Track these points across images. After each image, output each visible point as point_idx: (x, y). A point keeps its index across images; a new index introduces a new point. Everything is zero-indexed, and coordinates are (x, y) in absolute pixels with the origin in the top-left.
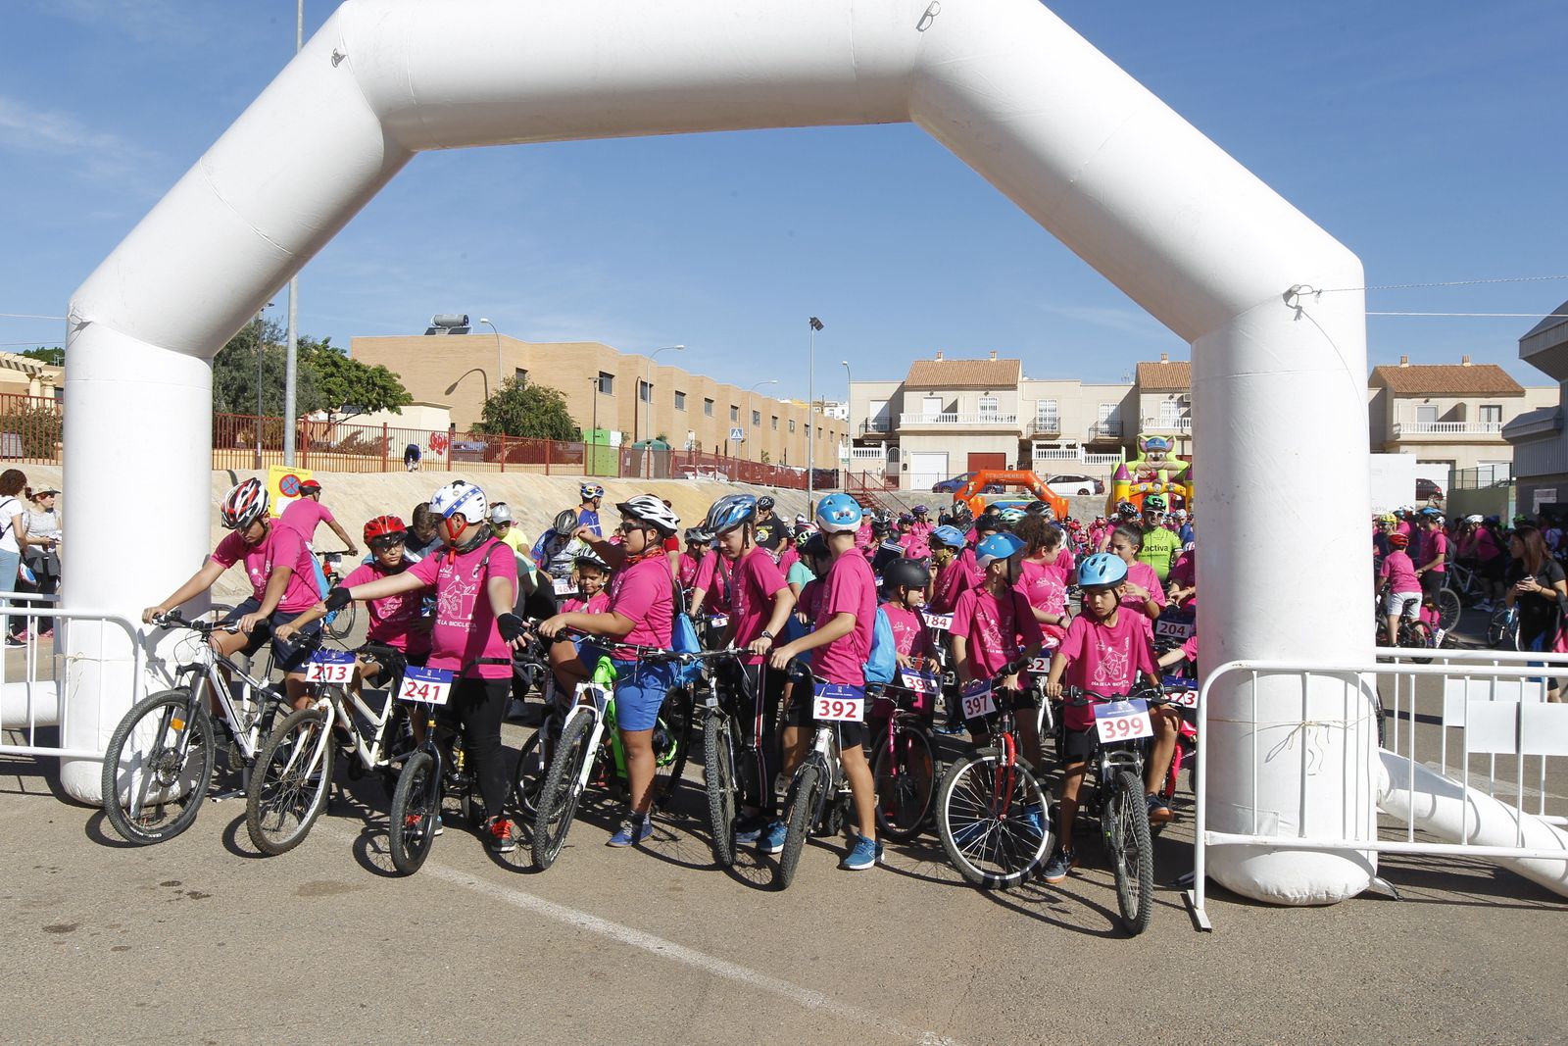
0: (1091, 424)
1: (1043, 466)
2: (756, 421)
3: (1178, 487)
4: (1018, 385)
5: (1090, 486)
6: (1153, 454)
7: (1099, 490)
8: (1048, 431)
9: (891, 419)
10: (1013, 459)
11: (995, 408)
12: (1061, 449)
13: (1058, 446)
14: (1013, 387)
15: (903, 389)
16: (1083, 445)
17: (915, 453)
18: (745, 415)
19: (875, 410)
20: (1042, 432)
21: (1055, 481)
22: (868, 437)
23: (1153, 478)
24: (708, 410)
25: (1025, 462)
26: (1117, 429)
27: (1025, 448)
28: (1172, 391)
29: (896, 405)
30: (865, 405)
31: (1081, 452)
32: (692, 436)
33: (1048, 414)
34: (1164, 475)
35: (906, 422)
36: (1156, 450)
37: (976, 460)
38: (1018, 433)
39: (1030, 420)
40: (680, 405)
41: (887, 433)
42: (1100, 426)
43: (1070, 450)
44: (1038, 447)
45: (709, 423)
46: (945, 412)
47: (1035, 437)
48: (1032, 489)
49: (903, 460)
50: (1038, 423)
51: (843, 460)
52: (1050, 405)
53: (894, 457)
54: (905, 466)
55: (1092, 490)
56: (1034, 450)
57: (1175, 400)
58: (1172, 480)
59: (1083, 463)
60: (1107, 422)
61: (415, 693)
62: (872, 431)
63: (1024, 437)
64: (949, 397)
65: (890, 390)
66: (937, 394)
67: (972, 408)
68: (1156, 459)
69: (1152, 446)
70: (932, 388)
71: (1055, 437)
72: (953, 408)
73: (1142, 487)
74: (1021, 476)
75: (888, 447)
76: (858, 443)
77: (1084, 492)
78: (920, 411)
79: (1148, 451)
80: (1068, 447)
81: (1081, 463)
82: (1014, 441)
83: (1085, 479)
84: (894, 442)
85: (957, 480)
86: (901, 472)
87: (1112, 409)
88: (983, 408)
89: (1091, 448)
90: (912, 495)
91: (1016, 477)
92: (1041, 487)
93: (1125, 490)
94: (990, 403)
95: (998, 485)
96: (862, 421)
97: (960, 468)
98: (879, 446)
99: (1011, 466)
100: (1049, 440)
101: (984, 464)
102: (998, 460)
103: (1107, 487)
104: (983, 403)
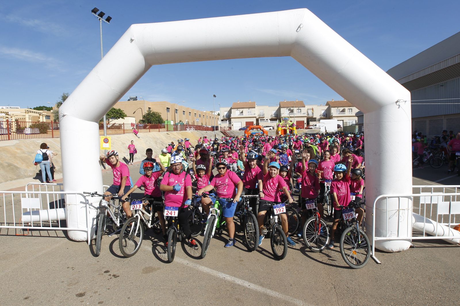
0: (270, 115)
1: (261, 124)
2: (200, 116)
3: (291, 128)
5: (271, 128)
6: (285, 121)
7: (273, 129)
8: (262, 117)
9: (229, 115)
10: (255, 123)
11: (251, 112)
12: (265, 120)
13: (264, 120)
14: (254, 108)
15: (231, 109)
16: (270, 119)
17: (235, 122)
18: (198, 115)
19: (226, 113)
20: (261, 117)
21: (264, 127)
22: (224, 119)
23: (286, 126)
24: (190, 115)
25: (258, 124)
26: (276, 116)
27: (257, 120)
28: (287, 107)
29: (230, 112)
30: (224, 112)
31: (269, 121)
32: (187, 120)
33: (263, 113)
34: (288, 125)
35: (232, 115)
36: (286, 120)
37: (248, 123)
38: (256, 117)
39: (258, 114)
40: (184, 114)
41: (228, 118)
42: (273, 115)
44: (260, 120)
45: (190, 117)
46: (241, 113)
47: (259, 118)
48: (260, 129)
50: (260, 115)
51: (219, 124)
52: (262, 111)
53: (230, 123)
54: (232, 125)
55: (272, 129)
56: (259, 120)
57: (288, 109)
58: (289, 126)
60: (274, 114)
61: (169, 214)
62: (225, 118)
64: (241, 110)
65: (229, 109)
66: (238, 109)
67: (246, 112)
68: (286, 122)
70: (237, 108)
71: (264, 118)
72: (242, 112)
73: (283, 128)
74: (257, 127)
75: (229, 121)
76: (222, 120)
77: (270, 129)
78: (235, 113)
79: (284, 120)
80: (266, 120)
81: (269, 123)
82: (255, 119)
83: (271, 126)
84: (230, 120)
85: (244, 128)
86: (232, 126)
87: (275, 111)
88: (248, 112)
89: (272, 120)
90: (234, 132)
91: (256, 127)
92: (262, 128)
93: (280, 129)
94: (250, 111)
95: (252, 129)
96: (223, 116)
97: (244, 125)
98: (227, 121)
99: (255, 125)
100: (262, 118)
101: (249, 124)
102: (252, 123)
103: (276, 128)
104: (248, 111)
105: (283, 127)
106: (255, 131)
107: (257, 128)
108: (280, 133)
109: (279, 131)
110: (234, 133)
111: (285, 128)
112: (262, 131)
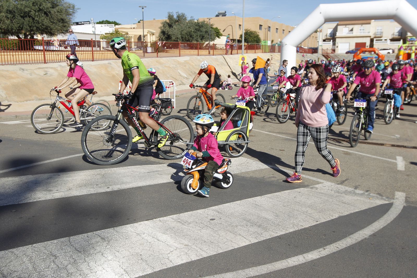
0: (392, 33)
1: (377, 45)
4: (372, 23)
5: (391, 51)
6: (411, 42)
7: (393, 52)
8: (379, 36)
9: (334, 34)
10: (368, 44)
11: (363, 30)
13: (382, 40)
14: (370, 23)
15: (338, 25)
16: (390, 39)
17: (340, 43)
19: (330, 31)
20: (378, 36)
21: (380, 50)
22: (327, 39)
23: (411, 49)
24: (283, 33)
25: (372, 45)
26: (400, 34)
27: (372, 41)
29: (335, 30)
30: (327, 30)
31: (389, 41)
32: (279, 40)
33: (379, 31)
34: (414, 48)
35: (338, 34)
36: (412, 41)
37: (357, 45)
38: (370, 37)
39: (374, 32)
40: (277, 32)
41: (333, 37)
42: (395, 34)
43: (386, 41)
44: (376, 40)
45: (283, 36)
46: (350, 31)
47: (375, 37)
48: (375, 53)
49: (336, 45)
50: (376, 33)
51: (320, 45)
52: (380, 28)
53: (334, 44)
54: (337, 47)
58: (416, 49)
59: (389, 44)
60: (397, 32)
62: (329, 37)
63: (372, 38)
64: (351, 27)
65: (334, 26)
66: (347, 26)
67: (358, 30)
68: (412, 44)
69: (411, 40)
71: (381, 37)
72: (352, 30)
73: (407, 52)
74: (371, 49)
75: (333, 41)
76: (324, 41)
77: (389, 53)
78: (343, 31)
82: (369, 39)
83: (390, 49)
84: (334, 40)
85: (352, 51)
86: (336, 48)
87: (399, 29)
88: (361, 30)
89: (393, 40)
90: (339, 55)
91: (369, 50)
92: (377, 52)
93: (402, 52)
94: (362, 28)
95: (364, 52)
96: (326, 34)
97: (353, 47)
98: (330, 41)
99: (367, 47)
100: (379, 38)
101: (360, 46)
102: (364, 45)
103: (396, 51)
104: (361, 28)
105: (406, 49)
106: (367, 55)
107: (370, 52)
108: (401, 58)
109: (401, 55)
110: (339, 57)
111: (409, 51)
112: (377, 54)
